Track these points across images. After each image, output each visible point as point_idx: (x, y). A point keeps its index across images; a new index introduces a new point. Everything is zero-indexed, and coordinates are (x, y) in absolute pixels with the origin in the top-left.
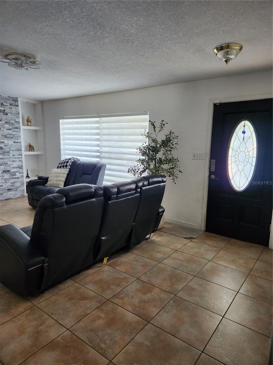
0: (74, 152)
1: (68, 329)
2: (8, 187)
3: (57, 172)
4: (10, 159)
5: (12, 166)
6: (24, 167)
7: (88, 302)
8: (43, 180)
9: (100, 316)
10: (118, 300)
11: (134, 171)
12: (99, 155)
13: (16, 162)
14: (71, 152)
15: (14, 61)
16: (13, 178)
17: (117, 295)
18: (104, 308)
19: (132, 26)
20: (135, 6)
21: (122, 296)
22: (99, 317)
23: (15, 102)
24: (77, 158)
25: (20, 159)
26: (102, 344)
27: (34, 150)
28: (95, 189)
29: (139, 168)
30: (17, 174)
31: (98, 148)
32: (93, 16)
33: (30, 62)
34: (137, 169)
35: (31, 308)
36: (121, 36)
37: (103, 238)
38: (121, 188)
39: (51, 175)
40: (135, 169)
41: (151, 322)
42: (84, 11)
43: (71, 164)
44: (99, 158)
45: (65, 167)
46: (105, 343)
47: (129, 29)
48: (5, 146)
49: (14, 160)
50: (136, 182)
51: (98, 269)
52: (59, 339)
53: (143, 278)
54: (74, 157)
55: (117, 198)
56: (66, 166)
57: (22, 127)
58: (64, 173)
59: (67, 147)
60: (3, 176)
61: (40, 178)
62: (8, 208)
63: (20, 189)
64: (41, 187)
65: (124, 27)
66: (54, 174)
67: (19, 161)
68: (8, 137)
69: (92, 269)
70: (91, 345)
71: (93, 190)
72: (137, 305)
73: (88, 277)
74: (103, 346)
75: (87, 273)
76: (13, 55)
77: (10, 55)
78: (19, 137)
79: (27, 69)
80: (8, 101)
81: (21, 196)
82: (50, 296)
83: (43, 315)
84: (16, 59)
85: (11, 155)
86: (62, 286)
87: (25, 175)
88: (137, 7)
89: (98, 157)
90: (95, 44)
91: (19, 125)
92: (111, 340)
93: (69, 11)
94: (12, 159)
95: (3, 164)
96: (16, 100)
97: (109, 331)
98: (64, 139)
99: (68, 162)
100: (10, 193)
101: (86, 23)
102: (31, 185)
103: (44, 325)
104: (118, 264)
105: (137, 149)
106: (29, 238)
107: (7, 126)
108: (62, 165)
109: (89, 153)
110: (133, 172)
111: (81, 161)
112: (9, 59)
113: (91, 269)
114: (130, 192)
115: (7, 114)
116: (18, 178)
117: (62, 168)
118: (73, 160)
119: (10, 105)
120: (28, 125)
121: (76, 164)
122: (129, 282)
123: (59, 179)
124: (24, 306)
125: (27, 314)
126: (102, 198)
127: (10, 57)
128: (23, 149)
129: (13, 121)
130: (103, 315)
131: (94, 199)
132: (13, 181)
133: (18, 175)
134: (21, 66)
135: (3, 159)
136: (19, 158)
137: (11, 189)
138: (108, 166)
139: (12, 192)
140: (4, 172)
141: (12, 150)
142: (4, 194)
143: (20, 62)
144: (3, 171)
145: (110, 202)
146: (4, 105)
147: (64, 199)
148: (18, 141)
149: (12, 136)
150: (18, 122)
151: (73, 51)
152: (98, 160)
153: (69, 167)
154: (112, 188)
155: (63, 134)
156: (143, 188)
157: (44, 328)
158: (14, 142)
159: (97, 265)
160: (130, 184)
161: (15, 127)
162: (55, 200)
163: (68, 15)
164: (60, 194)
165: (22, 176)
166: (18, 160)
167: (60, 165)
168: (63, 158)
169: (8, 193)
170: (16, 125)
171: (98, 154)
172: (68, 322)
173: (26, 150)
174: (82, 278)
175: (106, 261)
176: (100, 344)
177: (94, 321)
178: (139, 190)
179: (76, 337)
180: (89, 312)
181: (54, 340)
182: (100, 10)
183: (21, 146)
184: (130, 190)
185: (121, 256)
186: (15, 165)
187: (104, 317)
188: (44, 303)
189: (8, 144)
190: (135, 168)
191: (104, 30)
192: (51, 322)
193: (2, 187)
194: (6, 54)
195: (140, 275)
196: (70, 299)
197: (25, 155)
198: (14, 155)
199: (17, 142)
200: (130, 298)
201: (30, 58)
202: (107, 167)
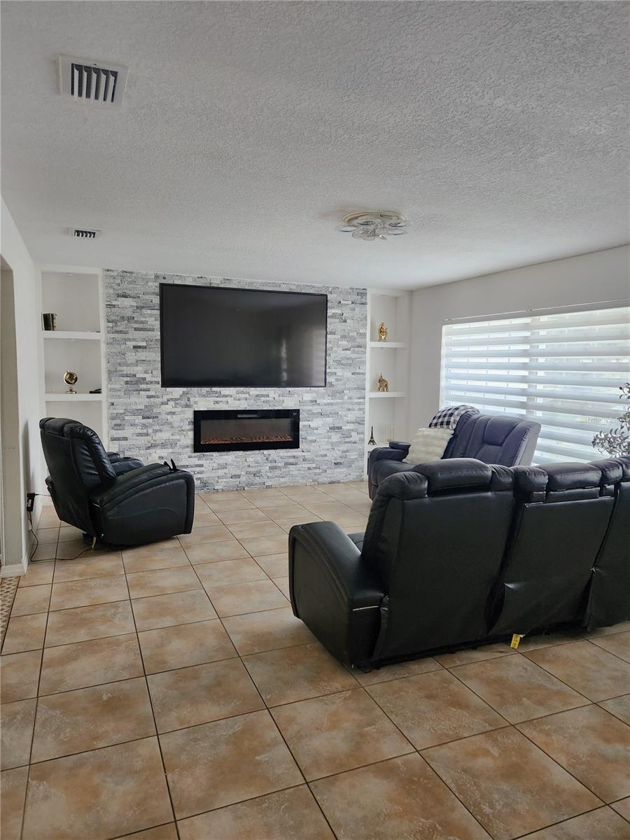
0: (468, 394)
1: (417, 751)
2: (336, 459)
3: (427, 436)
4: (343, 406)
5: (345, 419)
6: (367, 423)
7: (467, 715)
8: (399, 451)
9: (489, 751)
10: (535, 733)
11: (609, 442)
12: (526, 400)
13: (352, 412)
14: (462, 394)
15: (362, 227)
16: (346, 442)
17: (535, 721)
18: (499, 738)
19: (600, 124)
20: (600, 88)
21: (546, 728)
22: (486, 753)
23: (362, 298)
24: (472, 408)
25: (361, 407)
26: (484, 805)
27: (387, 388)
28: (492, 471)
29: (624, 435)
30: (354, 434)
31: (525, 386)
32: (510, 125)
33: (390, 225)
34: (620, 438)
35: (355, 689)
36: (576, 145)
37: (511, 586)
38: (558, 477)
39: (415, 441)
40: (614, 438)
41: (613, 806)
42: (490, 121)
43: (458, 418)
44: (524, 408)
45: (445, 426)
46: (492, 806)
47: (593, 130)
48: (337, 380)
49: (350, 407)
50: (603, 469)
51: (498, 655)
52: (399, 761)
53: (610, 706)
54: (466, 404)
55: (547, 498)
56: (448, 423)
57: (370, 344)
58: (443, 439)
59: (454, 382)
60: (330, 437)
61: (394, 445)
62: (333, 500)
63: (357, 464)
64: (394, 464)
65: (581, 128)
66: (421, 440)
67: (360, 409)
68: (344, 365)
69: (484, 651)
70: (461, 797)
71: (490, 473)
72: (584, 759)
73: (472, 666)
74: (487, 810)
75: (472, 656)
76: (360, 218)
77: (357, 218)
78: (364, 362)
79: (383, 238)
80: (349, 296)
81: (357, 480)
82: (391, 678)
83: (374, 708)
84: (366, 224)
85: (346, 398)
86: (415, 667)
87: (368, 438)
88: (604, 89)
89: (522, 405)
90: (517, 171)
91: (364, 340)
92: (506, 805)
93: (461, 128)
94: (346, 406)
95: (331, 413)
96: (362, 293)
97: (505, 787)
98: (448, 366)
99: (451, 415)
100: (338, 470)
101: (494, 139)
102: (376, 458)
103: (373, 727)
104: (547, 658)
105: (621, 388)
106: (360, 553)
107: (344, 343)
108: (440, 420)
109: (501, 397)
110: (606, 444)
111: (481, 413)
112: (354, 226)
113: (481, 651)
114: (584, 488)
115: (345, 321)
116: (355, 443)
117: (439, 427)
118: (464, 412)
119: (352, 303)
120: (380, 340)
121: (470, 419)
122: (570, 704)
123: (431, 449)
124: (342, 681)
125: (345, 698)
126: (510, 493)
127: (355, 222)
128: (368, 386)
129: (355, 334)
130: (495, 752)
131: (489, 494)
132: (345, 449)
133: (355, 437)
134: (374, 234)
135: (332, 404)
136: (359, 404)
137: (341, 464)
138: (544, 429)
139: (343, 470)
140: (332, 428)
141: (349, 389)
142: (328, 471)
143: (372, 227)
144: (330, 428)
145: (527, 505)
146: (342, 305)
147: (426, 485)
148: (361, 371)
149: (351, 362)
150: (364, 335)
151: (472, 192)
152: (523, 412)
153: (454, 426)
154: (535, 475)
155: (447, 356)
156: (622, 483)
157: (374, 733)
158: (353, 374)
159: (495, 646)
160: (586, 469)
161: (357, 344)
162: (407, 483)
163: (460, 134)
164: (418, 474)
165: (362, 440)
166: (357, 407)
167: (435, 421)
168: (443, 406)
169: (335, 470)
170: (359, 341)
171: (524, 399)
172: (421, 737)
173: (372, 390)
174: (458, 663)
175: (518, 643)
176: (480, 803)
177: (474, 755)
178: (612, 487)
179: (431, 770)
180: (466, 735)
181: (390, 761)
182: (523, 112)
183: (365, 380)
184: (583, 484)
185: (559, 643)
186: (351, 416)
187: (497, 755)
188: (378, 687)
189: (343, 376)
190: (614, 435)
191: (534, 143)
192: (388, 726)
193: (326, 458)
194: (350, 217)
195: (603, 697)
196: (429, 697)
197: (370, 398)
198: (350, 398)
199: (358, 374)
200: (565, 737)
201: (390, 217)
202: (542, 429)
